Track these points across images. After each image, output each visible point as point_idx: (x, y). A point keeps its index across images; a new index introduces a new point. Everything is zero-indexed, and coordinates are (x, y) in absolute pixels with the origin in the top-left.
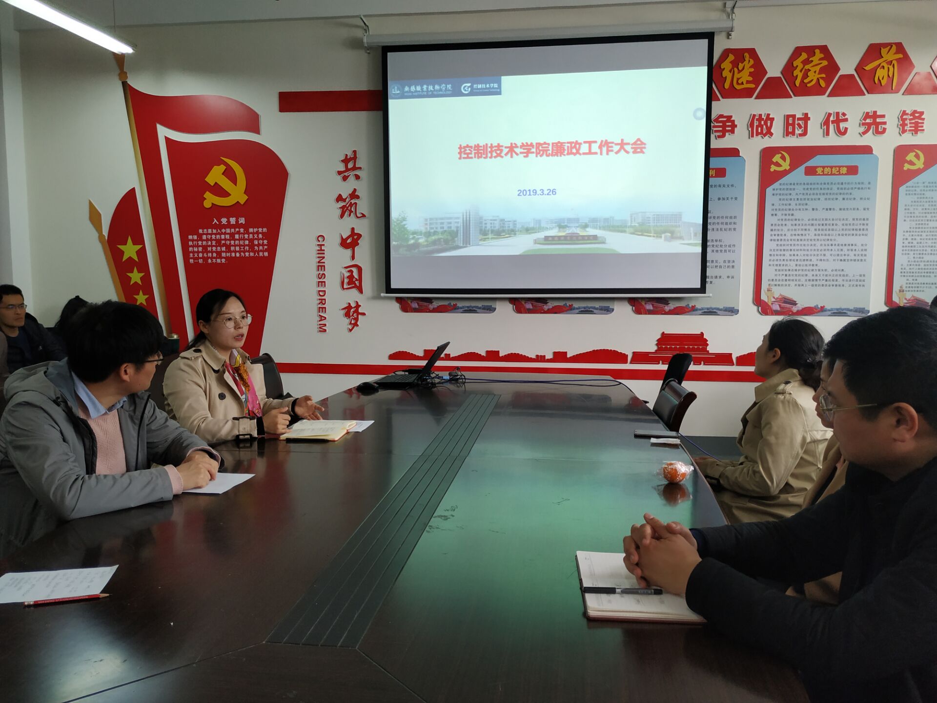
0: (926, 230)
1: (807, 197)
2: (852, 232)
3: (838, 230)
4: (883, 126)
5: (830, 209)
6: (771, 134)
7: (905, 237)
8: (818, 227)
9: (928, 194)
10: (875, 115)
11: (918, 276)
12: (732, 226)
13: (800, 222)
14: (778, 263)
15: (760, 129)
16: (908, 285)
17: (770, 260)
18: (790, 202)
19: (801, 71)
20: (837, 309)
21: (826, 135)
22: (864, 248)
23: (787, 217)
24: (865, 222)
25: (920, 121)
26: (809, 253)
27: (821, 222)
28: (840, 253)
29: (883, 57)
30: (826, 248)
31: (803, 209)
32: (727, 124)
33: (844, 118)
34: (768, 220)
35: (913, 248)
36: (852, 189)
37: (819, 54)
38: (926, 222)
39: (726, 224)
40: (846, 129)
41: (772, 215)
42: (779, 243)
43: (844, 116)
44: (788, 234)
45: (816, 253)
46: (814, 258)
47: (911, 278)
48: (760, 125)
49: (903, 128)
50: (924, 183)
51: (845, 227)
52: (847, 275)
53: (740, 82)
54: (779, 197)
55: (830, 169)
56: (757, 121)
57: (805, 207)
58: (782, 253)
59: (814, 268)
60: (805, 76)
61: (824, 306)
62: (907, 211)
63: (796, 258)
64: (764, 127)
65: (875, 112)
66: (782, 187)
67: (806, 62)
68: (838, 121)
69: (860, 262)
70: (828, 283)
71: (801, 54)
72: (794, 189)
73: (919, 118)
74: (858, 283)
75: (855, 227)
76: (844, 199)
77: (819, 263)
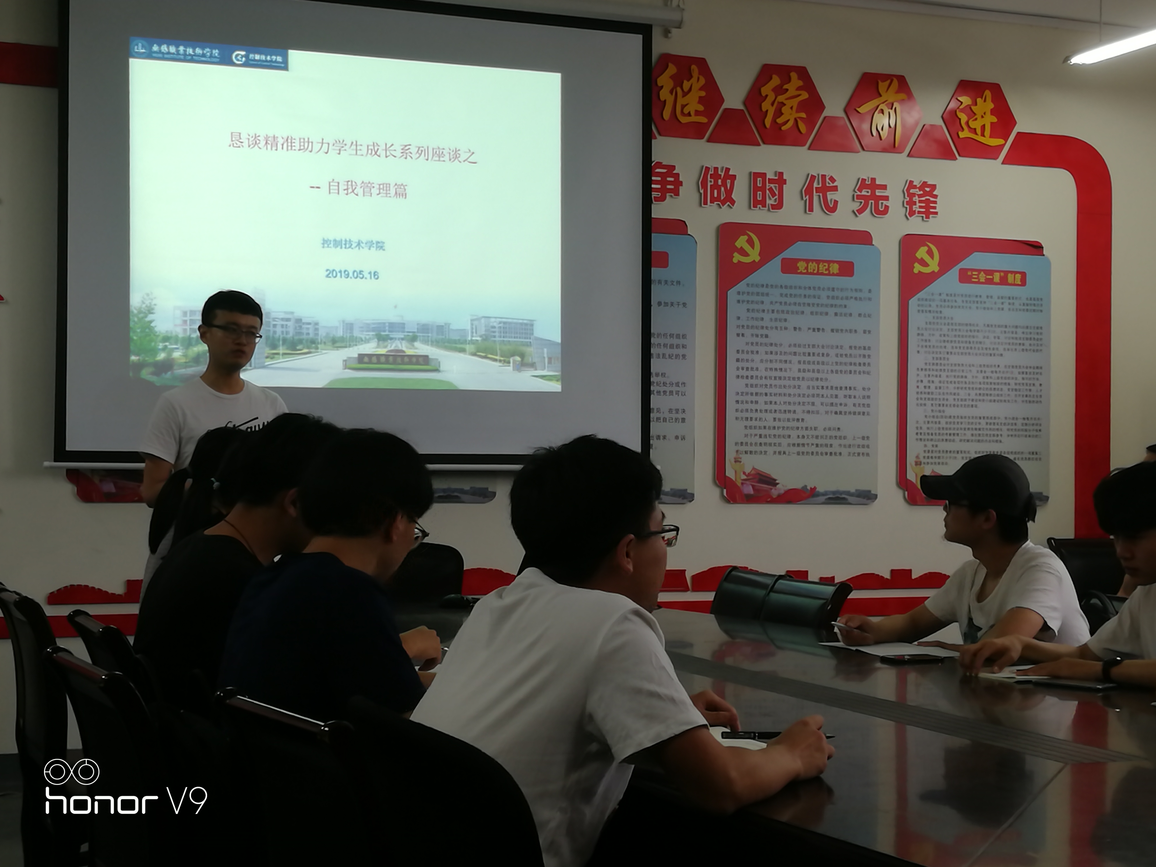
0: (946, 368)
1: (785, 308)
2: (849, 368)
3: (830, 363)
4: (885, 202)
5: (818, 329)
6: (733, 202)
7: (920, 379)
8: (803, 358)
9: (947, 312)
10: (873, 185)
11: (939, 440)
12: (681, 351)
13: (778, 349)
14: (749, 415)
15: (716, 191)
16: (927, 455)
17: (737, 410)
18: (761, 315)
19: (772, 104)
20: (834, 493)
21: (809, 211)
22: (866, 393)
23: (759, 340)
24: (866, 352)
25: (932, 199)
26: (791, 399)
27: (807, 350)
28: (834, 400)
29: (881, 96)
30: (816, 392)
31: (781, 327)
32: (669, 179)
33: (832, 185)
34: (733, 343)
35: (930, 396)
36: (847, 298)
37: (795, 82)
38: (946, 356)
39: (672, 346)
40: (836, 202)
41: (738, 335)
42: (750, 381)
43: (833, 183)
44: (762, 367)
45: (801, 400)
46: (799, 409)
47: (929, 444)
48: (716, 186)
49: (911, 208)
50: (940, 294)
51: (839, 360)
52: (845, 438)
53: (686, 111)
54: (745, 306)
55: (816, 265)
56: (711, 178)
57: (783, 324)
58: (754, 398)
59: (800, 424)
60: (779, 113)
61: (815, 488)
62: (920, 337)
63: (773, 407)
64: (723, 189)
65: (873, 180)
66: (751, 290)
67: (779, 90)
68: (824, 190)
69: (861, 416)
70: (819, 450)
71: (771, 78)
72: (767, 294)
73: (931, 194)
74: (861, 450)
75: (853, 360)
76: (836, 314)
77: (806, 416)
